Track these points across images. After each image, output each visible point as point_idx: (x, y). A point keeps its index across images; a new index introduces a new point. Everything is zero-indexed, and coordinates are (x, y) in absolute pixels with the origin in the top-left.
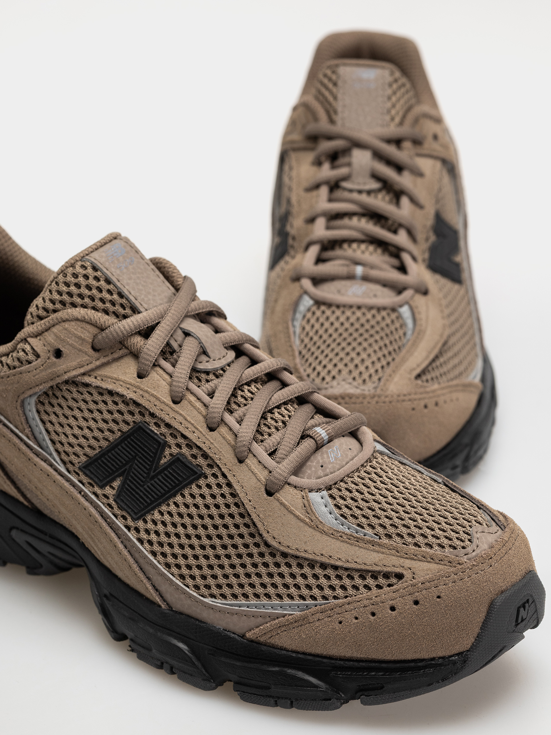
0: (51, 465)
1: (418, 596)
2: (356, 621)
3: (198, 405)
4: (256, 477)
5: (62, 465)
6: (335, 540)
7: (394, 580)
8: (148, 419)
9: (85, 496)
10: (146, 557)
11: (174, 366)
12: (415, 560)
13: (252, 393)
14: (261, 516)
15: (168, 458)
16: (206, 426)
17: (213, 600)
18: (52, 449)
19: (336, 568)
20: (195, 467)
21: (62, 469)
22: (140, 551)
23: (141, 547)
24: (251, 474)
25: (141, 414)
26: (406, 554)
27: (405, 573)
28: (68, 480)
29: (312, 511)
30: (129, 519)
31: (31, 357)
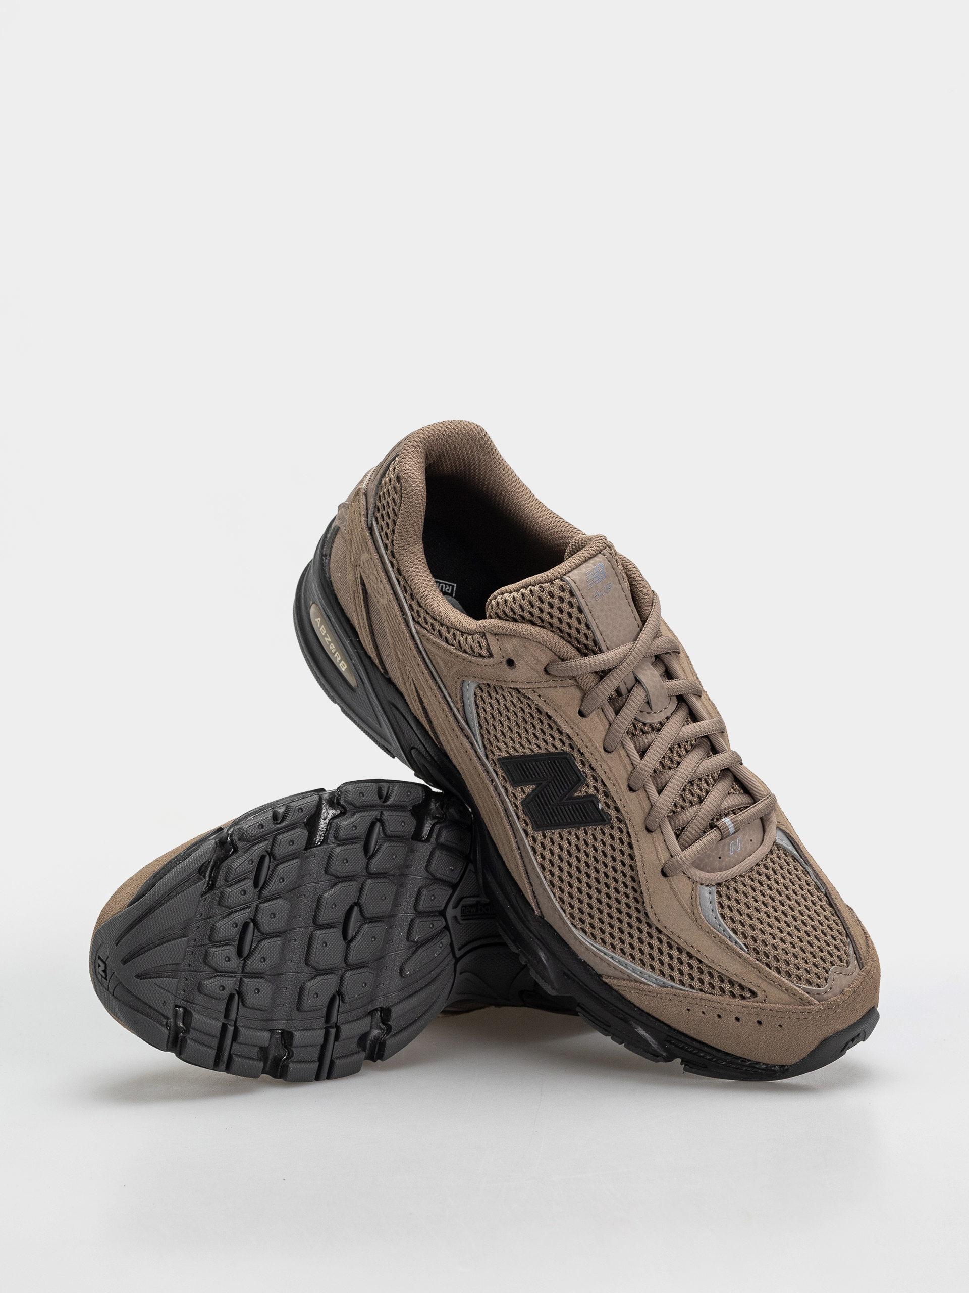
0: (472, 744)
1: (763, 1018)
2: (703, 1015)
3: (626, 761)
4: (657, 853)
5: (482, 749)
7: (748, 995)
8: (576, 754)
9: (496, 788)
10: (534, 868)
11: (617, 712)
12: (772, 985)
13: (680, 756)
15: (583, 794)
16: (627, 784)
17: (583, 935)
18: (478, 732)
19: (701, 962)
20: (605, 814)
21: (482, 753)
22: (531, 860)
23: (533, 857)
24: (653, 848)
25: (571, 746)
26: (766, 977)
27: (759, 992)
28: (483, 765)
29: (696, 904)
30: (530, 827)
31: (484, 652)
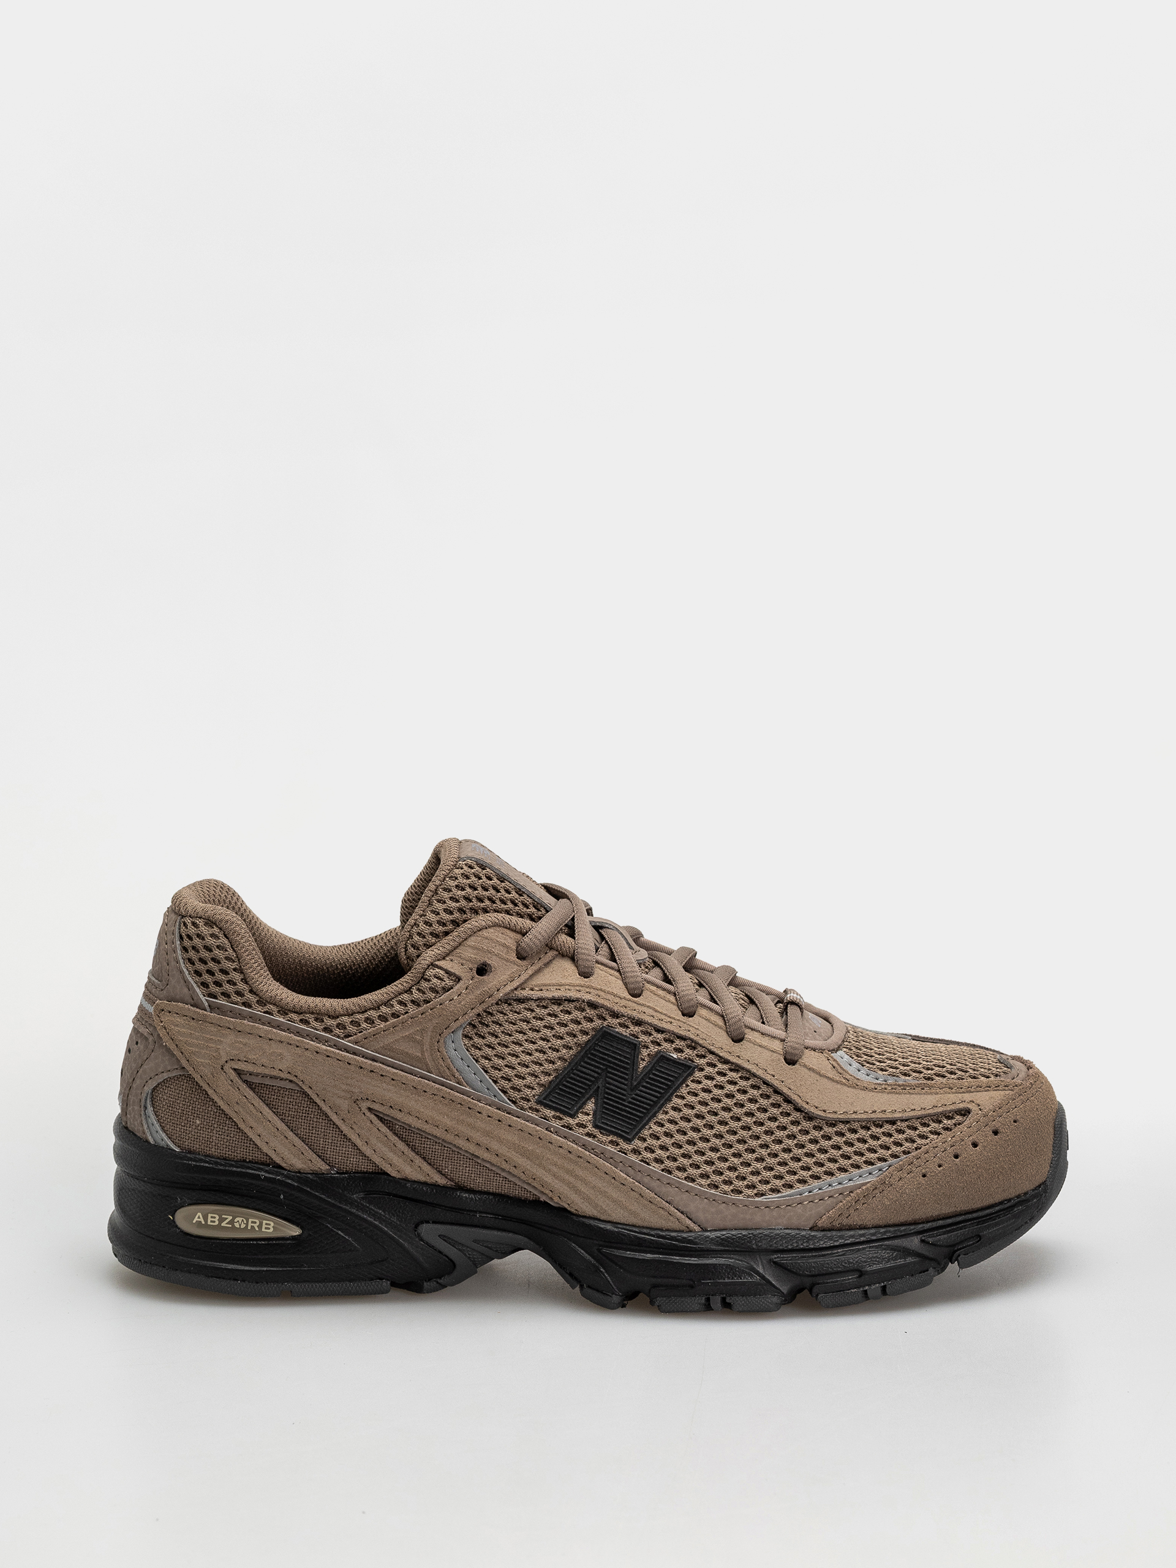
0: (499, 1108)
1: (996, 1124)
2: (941, 1168)
4: (767, 1049)
6: (880, 1094)
7: (958, 1118)
8: (611, 1021)
9: (557, 1132)
11: (613, 960)
12: (972, 1092)
14: (792, 1088)
15: (648, 1059)
16: (681, 1013)
17: (764, 1197)
19: (893, 1122)
20: (684, 1062)
21: (515, 1108)
24: (759, 1049)
25: (602, 1016)
26: (966, 1088)
27: (970, 1106)
28: (526, 1119)
29: (844, 1070)
30: (622, 1141)
31: (448, 982)
